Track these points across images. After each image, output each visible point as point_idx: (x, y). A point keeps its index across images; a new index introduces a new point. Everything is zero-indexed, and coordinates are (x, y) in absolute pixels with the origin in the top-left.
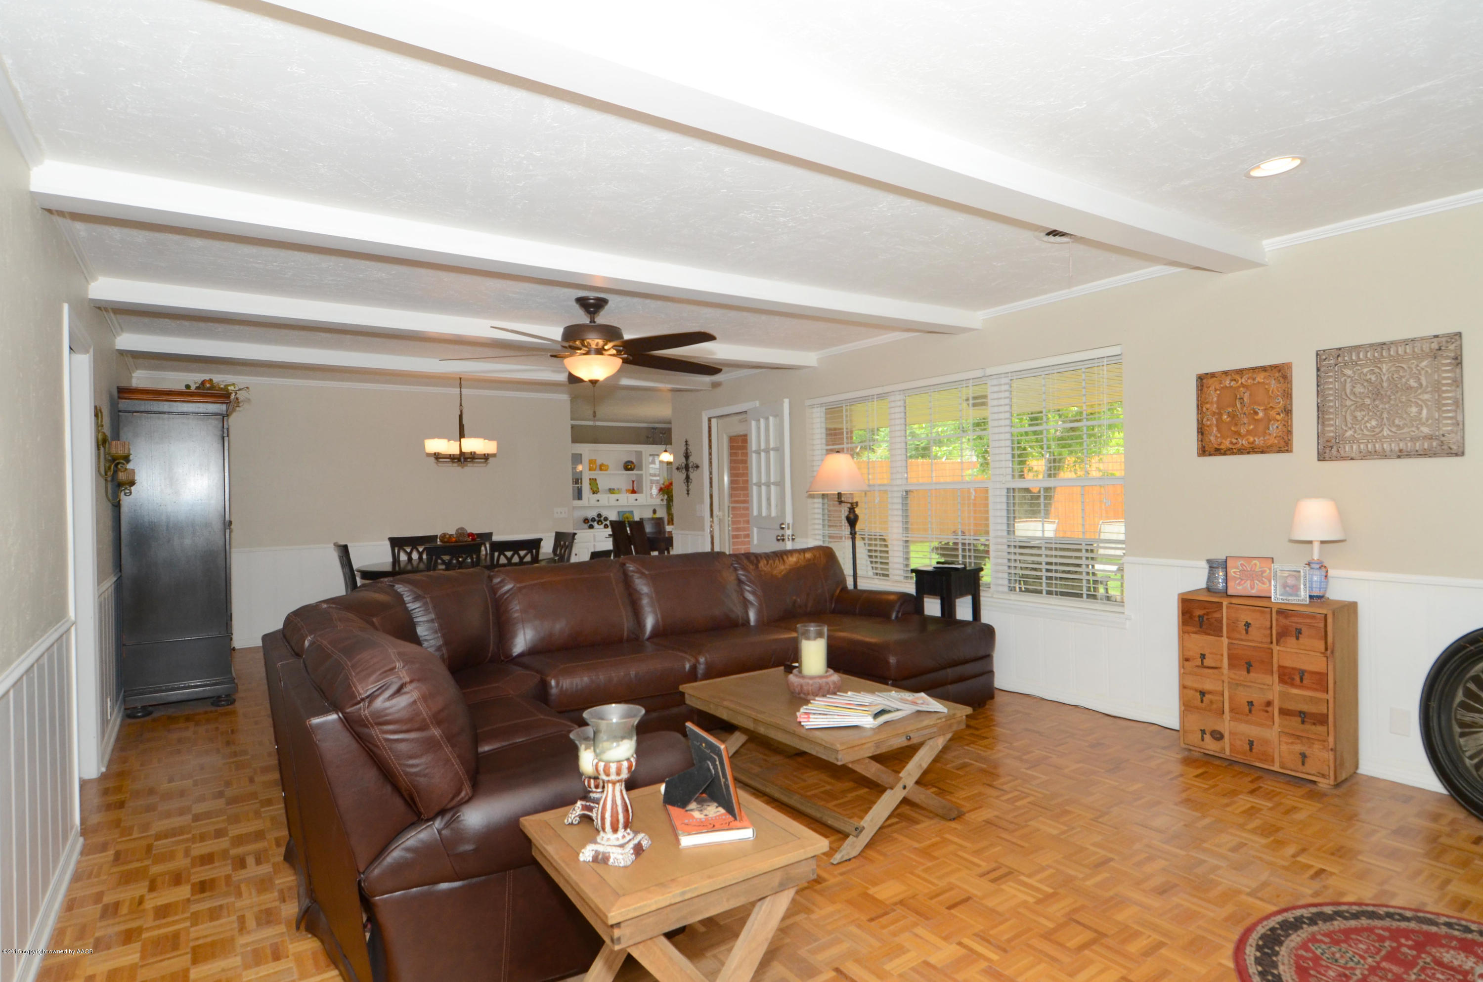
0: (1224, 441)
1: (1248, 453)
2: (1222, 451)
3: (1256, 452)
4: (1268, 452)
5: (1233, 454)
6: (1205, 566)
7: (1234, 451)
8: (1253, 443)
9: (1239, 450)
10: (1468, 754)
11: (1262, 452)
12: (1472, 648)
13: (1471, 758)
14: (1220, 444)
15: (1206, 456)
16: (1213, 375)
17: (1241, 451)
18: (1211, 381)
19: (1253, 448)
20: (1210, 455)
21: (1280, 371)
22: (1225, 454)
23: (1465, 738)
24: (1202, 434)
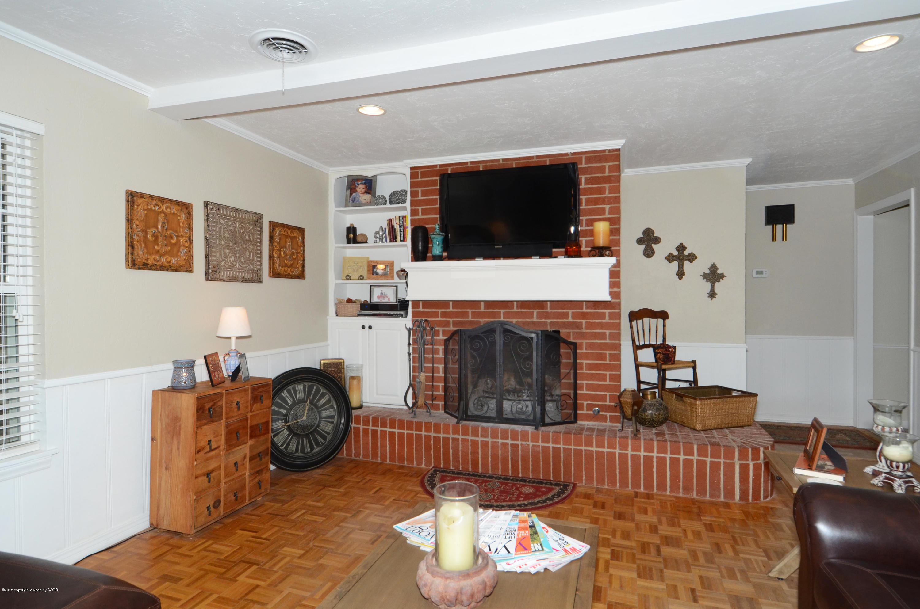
0: (149, 257)
1: (167, 270)
2: (149, 266)
3: (172, 270)
4: (180, 271)
5: (157, 269)
6: (171, 366)
7: (158, 267)
8: (170, 262)
9: (161, 266)
10: (279, 445)
11: (176, 270)
12: (279, 386)
13: (282, 445)
14: (147, 260)
15: (135, 269)
16: (142, 195)
17: (162, 268)
18: (140, 201)
19: (170, 266)
20: (139, 269)
21: (187, 208)
22: (150, 269)
23: (276, 437)
24: (133, 247)
